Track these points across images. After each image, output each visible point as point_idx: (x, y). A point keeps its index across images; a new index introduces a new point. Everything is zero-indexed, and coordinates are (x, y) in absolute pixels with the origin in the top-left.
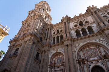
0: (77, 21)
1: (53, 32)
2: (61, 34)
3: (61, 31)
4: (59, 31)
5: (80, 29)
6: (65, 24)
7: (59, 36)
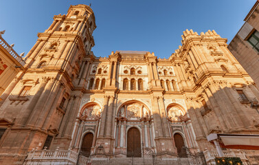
0: (128, 66)
1: (92, 69)
2: (103, 77)
3: (105, 72)
4: (102, 71)
5: (129, 79)
6: (113, 64)
7: (101, 79)
